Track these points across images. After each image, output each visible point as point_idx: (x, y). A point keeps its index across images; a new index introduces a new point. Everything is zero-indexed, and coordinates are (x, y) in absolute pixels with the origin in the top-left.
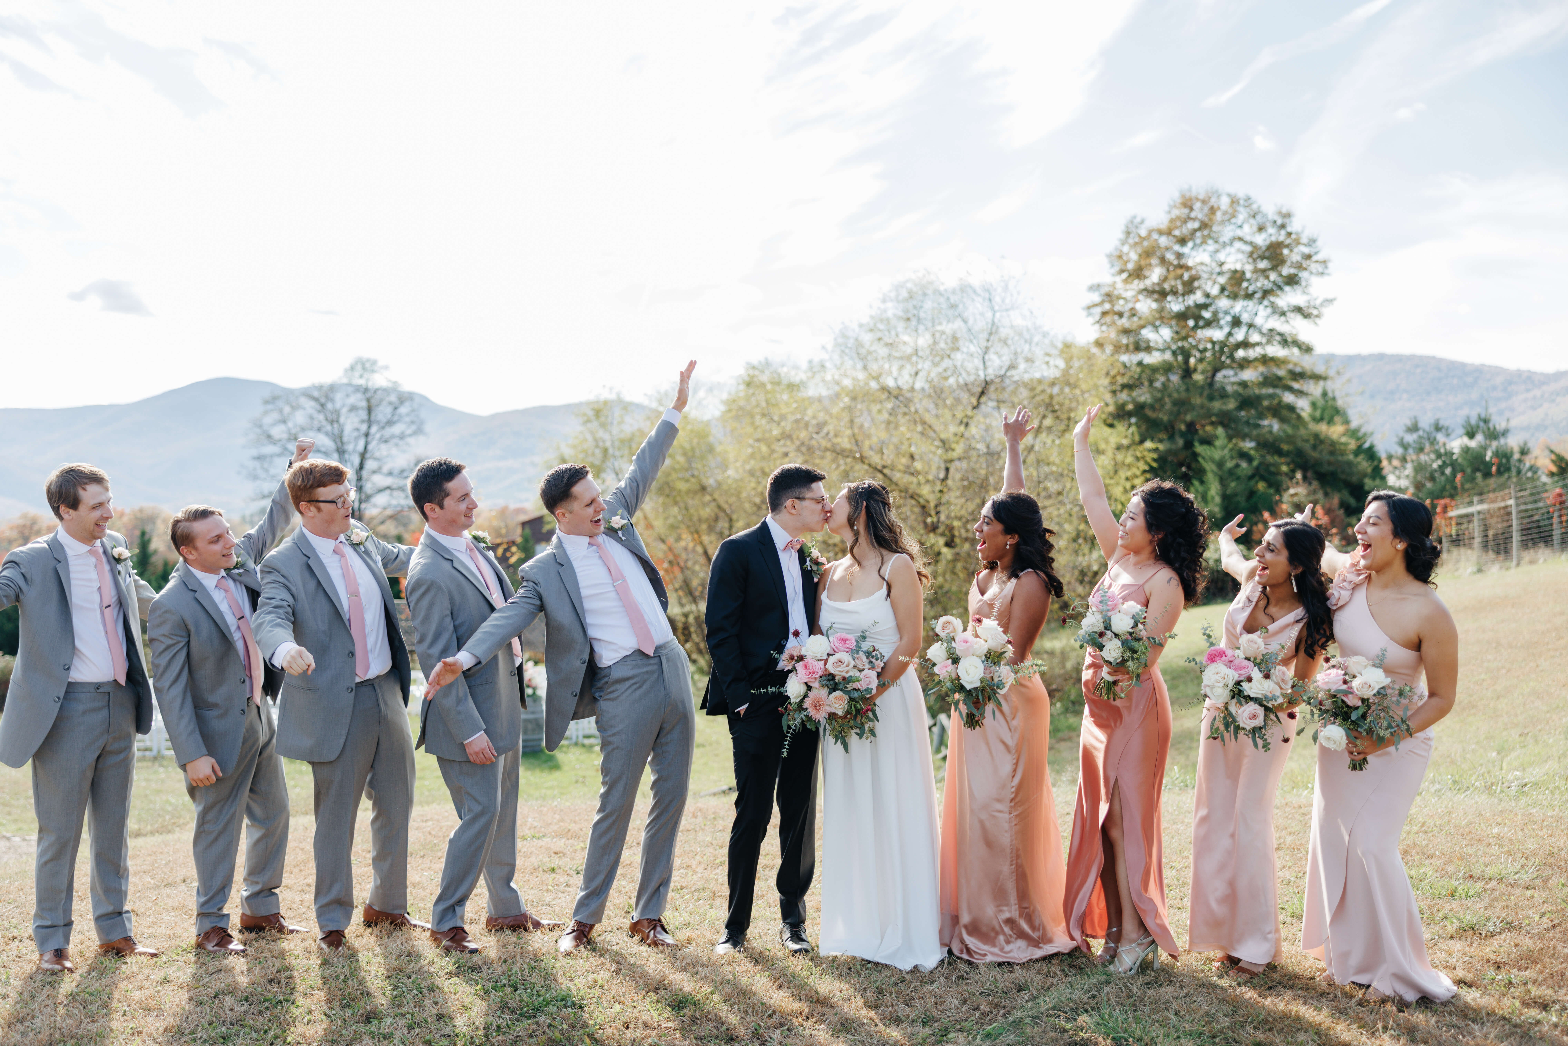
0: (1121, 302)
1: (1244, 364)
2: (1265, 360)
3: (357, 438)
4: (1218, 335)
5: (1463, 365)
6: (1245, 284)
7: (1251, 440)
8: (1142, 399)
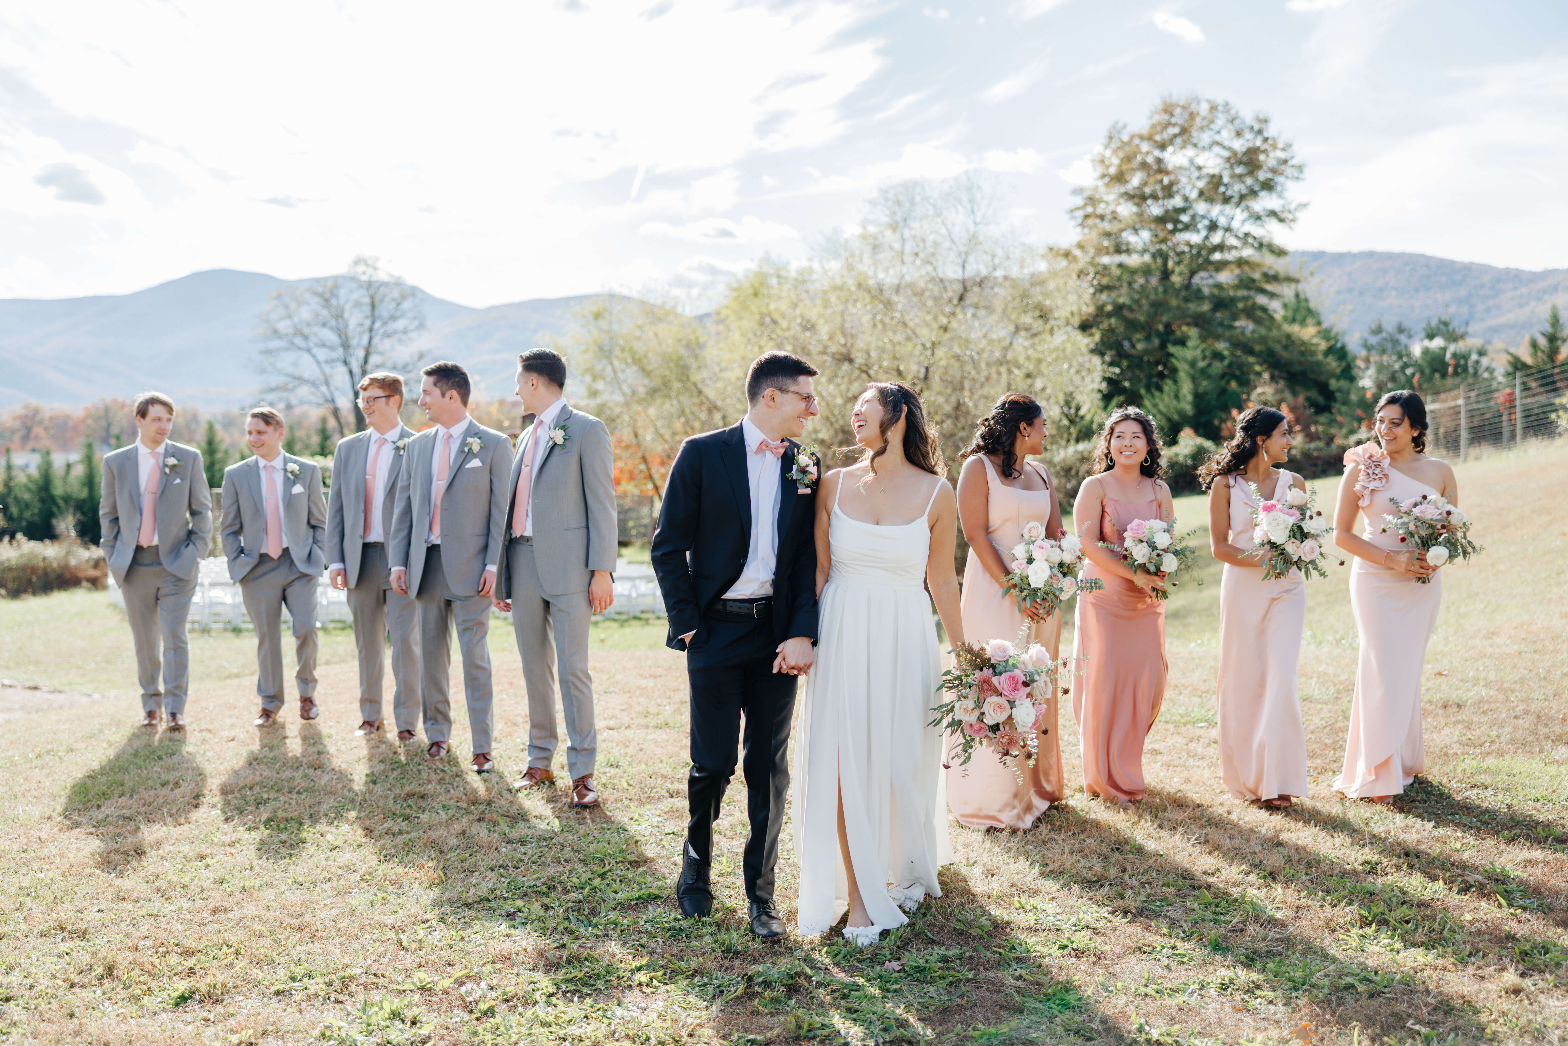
0: (1103, 205)
1: (1221, 266)
2: (1241, 263)
3: (361, 334)
4: (1195, 238)
5: (1452, 263)
6: (1222, 189)
7: (1225, 341)
8: (1121, 300)
